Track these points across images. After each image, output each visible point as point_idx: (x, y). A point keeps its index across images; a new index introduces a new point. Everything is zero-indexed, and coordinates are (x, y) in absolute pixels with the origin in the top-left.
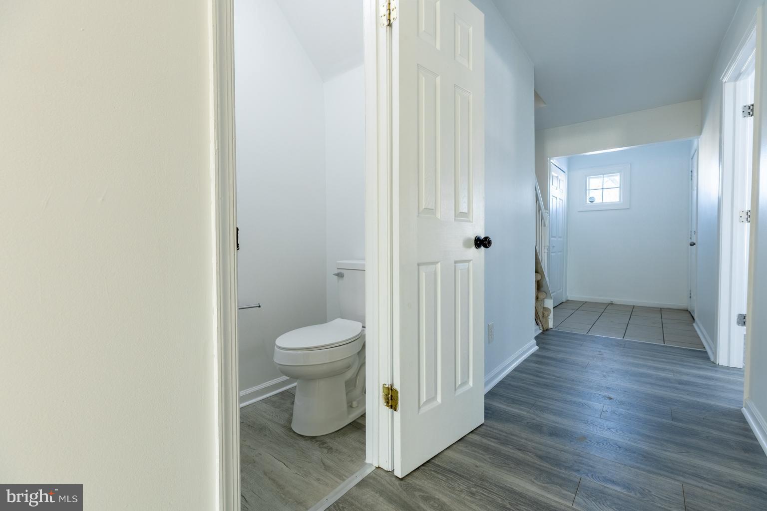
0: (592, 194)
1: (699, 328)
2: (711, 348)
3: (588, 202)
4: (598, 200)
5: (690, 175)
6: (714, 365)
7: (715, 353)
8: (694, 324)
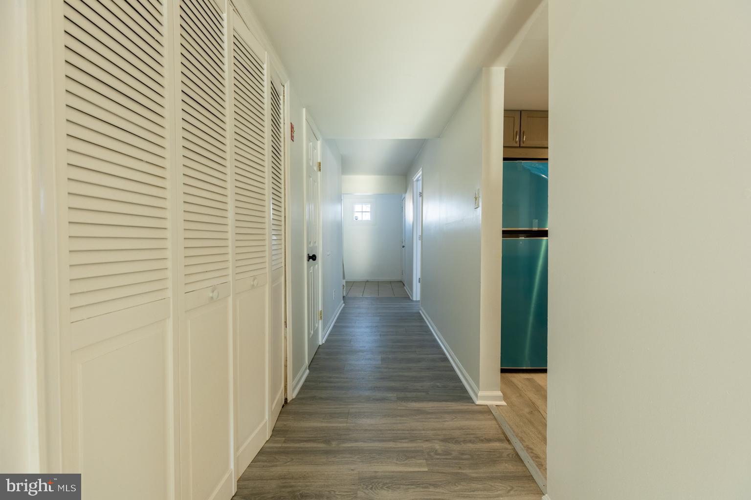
0: (356, 214)
1: (406, 288)
2: (410, 294)
3: (354, 219)
4: (360, 219)
5: (401, 209)
6: (412, 301)
7: (412, 296)
8: (405, 287)
